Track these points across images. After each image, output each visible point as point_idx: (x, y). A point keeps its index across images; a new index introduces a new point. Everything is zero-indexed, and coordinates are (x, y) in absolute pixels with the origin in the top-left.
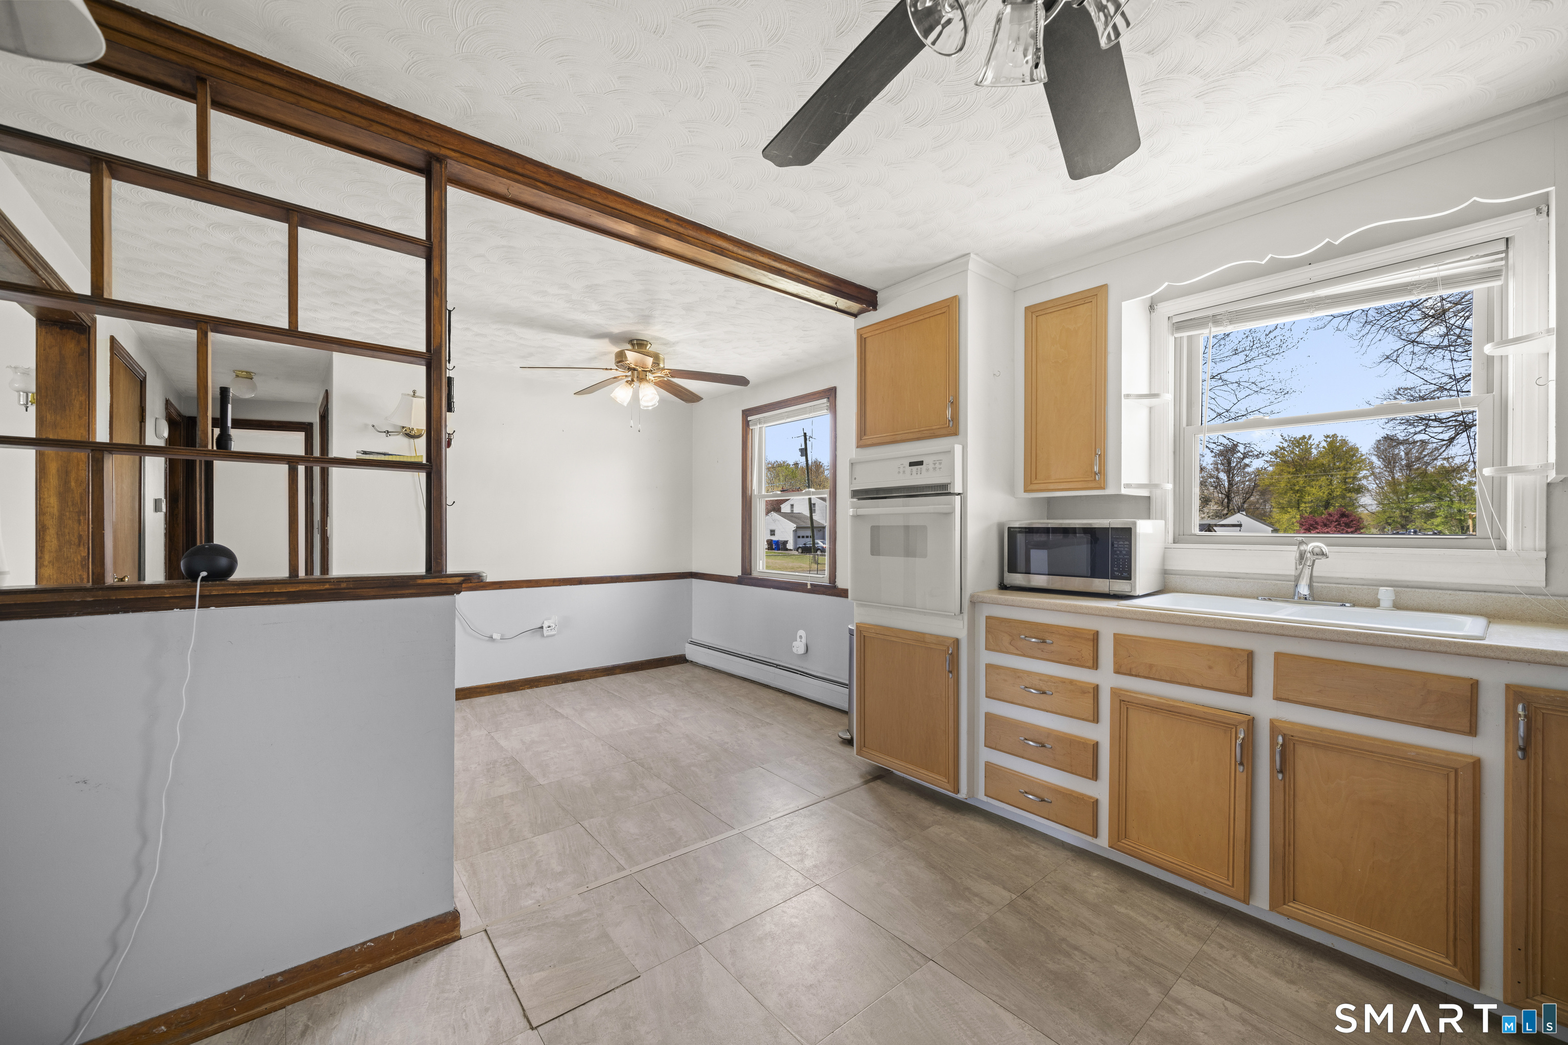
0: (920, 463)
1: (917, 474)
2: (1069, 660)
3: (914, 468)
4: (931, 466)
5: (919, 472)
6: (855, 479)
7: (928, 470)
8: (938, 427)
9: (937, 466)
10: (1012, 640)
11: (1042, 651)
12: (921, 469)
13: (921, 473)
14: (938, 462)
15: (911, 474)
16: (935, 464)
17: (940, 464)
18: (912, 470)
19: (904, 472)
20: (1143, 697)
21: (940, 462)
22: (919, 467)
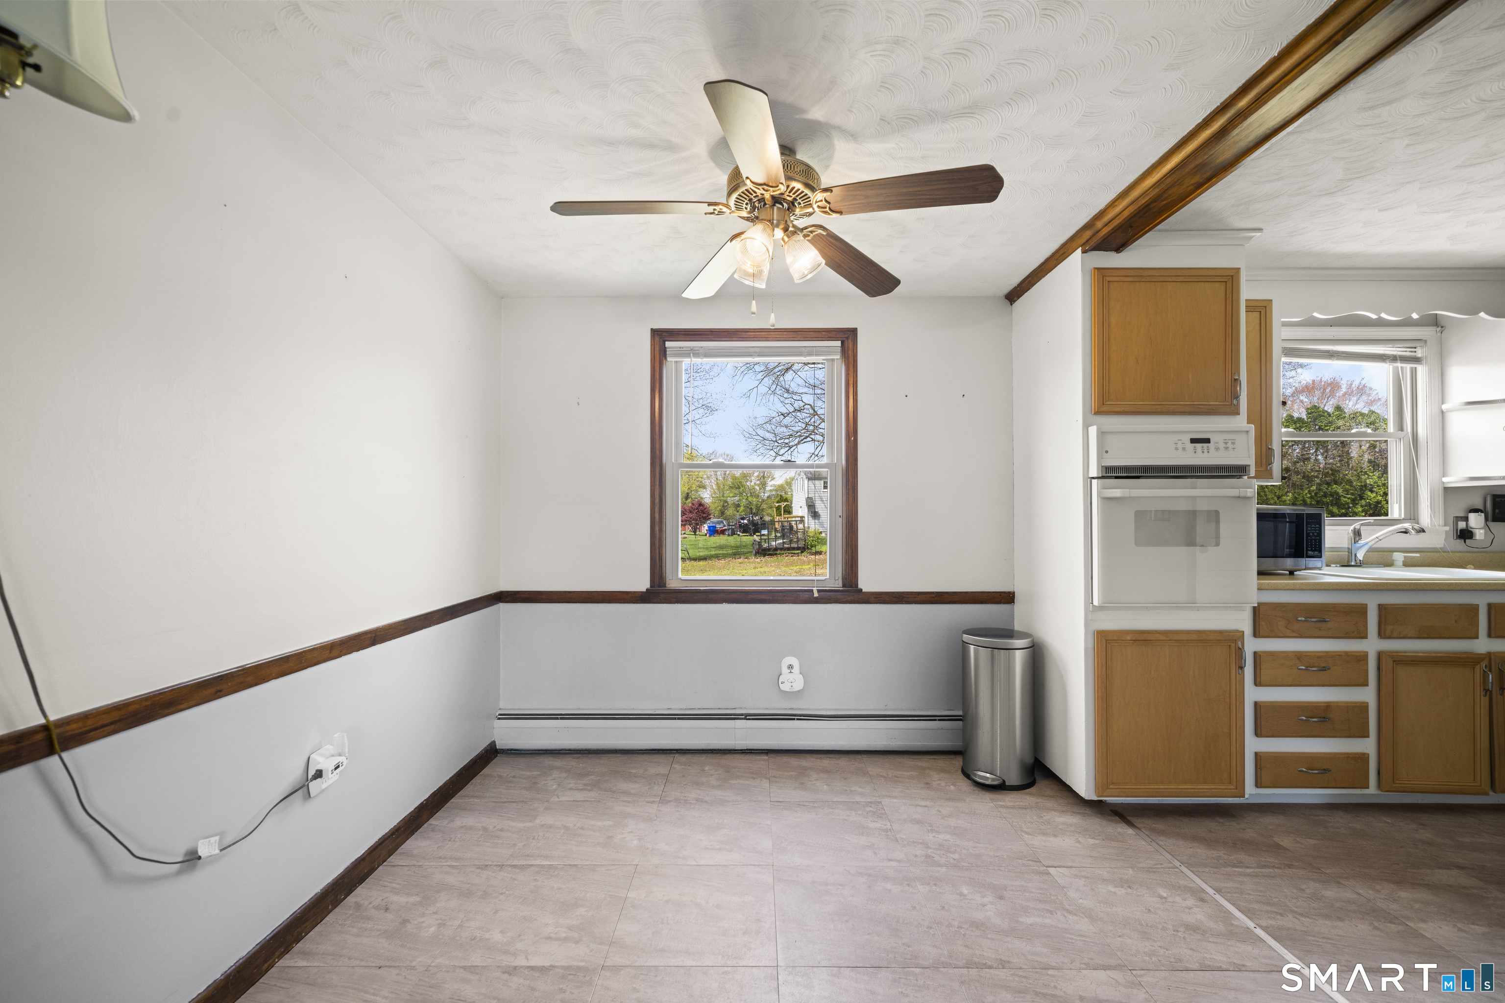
0: (1207, 441)
1: (1203, 452)
2: (1346, 634)
3: (1199, 446)
4: (1221, 445)
5: (1206, 451)
6: (1107, 452)
7: (1217, 449)
8: (1217, 403)
9: (1229, 445)
10: (1288, 624)
11: (1320, 630)
12: (1208, 447)
13: (1208, 452)
14: (1230, 442)
15: (1195, 452)
16: (1226, 443)
17: (1233, 443)
18: (1195, 447)
19: (1184, 449)
20: (1411, 654)
21: (1233, 441)
22: (1205, 445)
